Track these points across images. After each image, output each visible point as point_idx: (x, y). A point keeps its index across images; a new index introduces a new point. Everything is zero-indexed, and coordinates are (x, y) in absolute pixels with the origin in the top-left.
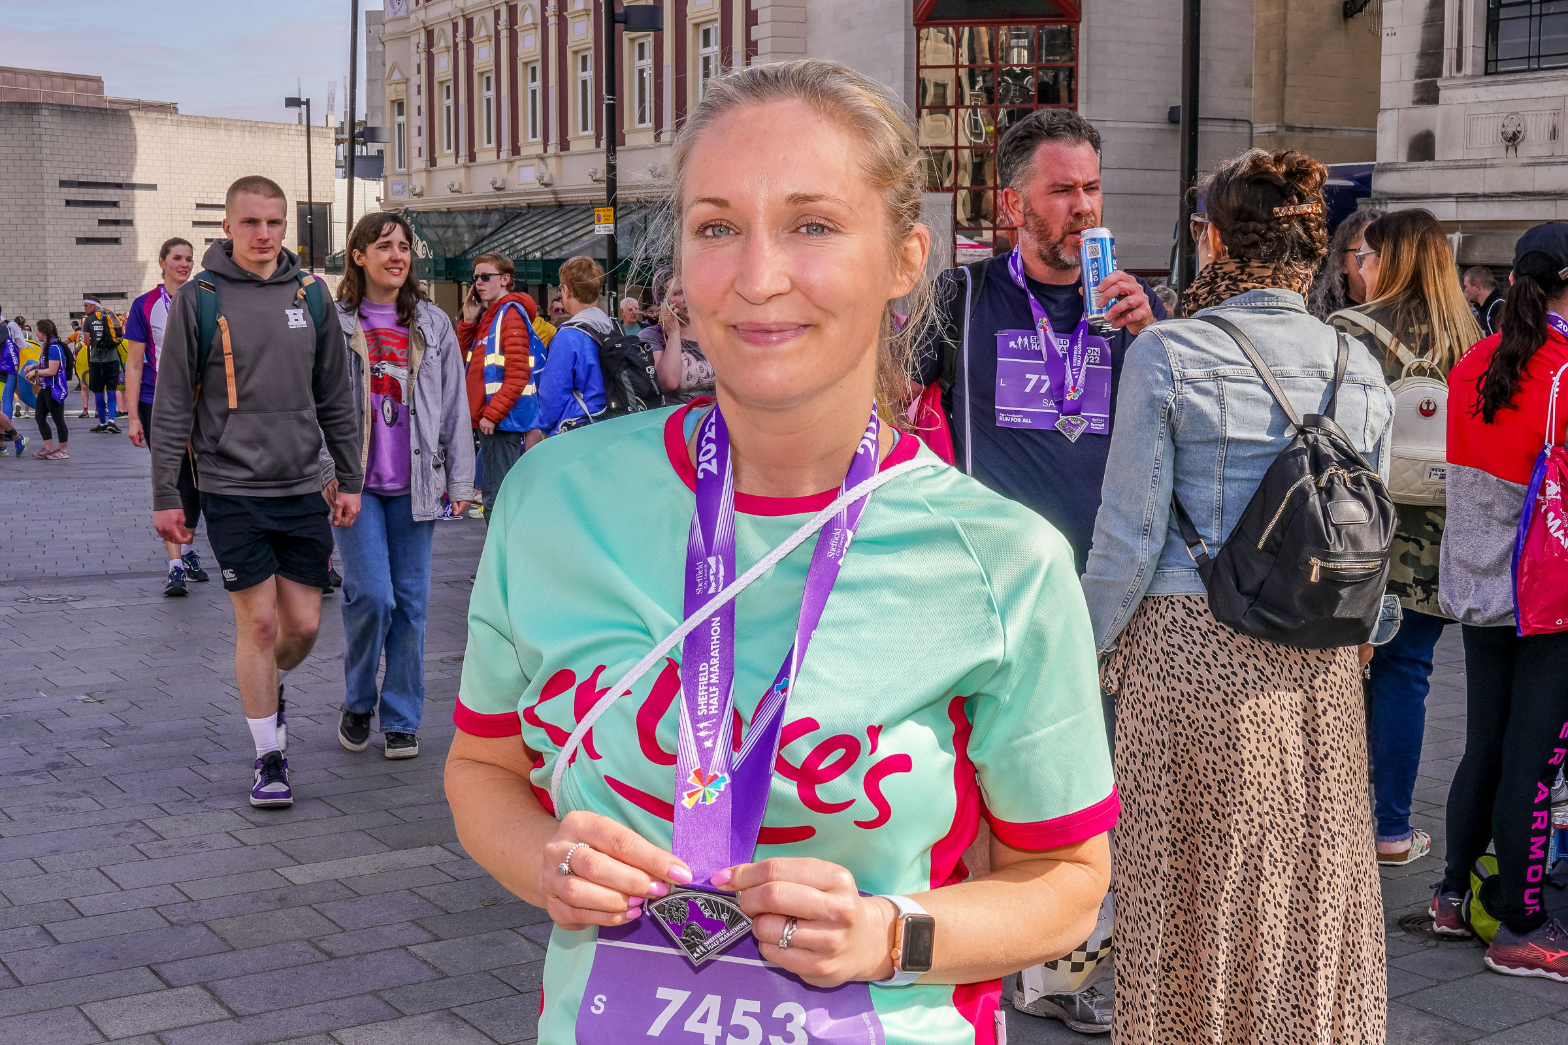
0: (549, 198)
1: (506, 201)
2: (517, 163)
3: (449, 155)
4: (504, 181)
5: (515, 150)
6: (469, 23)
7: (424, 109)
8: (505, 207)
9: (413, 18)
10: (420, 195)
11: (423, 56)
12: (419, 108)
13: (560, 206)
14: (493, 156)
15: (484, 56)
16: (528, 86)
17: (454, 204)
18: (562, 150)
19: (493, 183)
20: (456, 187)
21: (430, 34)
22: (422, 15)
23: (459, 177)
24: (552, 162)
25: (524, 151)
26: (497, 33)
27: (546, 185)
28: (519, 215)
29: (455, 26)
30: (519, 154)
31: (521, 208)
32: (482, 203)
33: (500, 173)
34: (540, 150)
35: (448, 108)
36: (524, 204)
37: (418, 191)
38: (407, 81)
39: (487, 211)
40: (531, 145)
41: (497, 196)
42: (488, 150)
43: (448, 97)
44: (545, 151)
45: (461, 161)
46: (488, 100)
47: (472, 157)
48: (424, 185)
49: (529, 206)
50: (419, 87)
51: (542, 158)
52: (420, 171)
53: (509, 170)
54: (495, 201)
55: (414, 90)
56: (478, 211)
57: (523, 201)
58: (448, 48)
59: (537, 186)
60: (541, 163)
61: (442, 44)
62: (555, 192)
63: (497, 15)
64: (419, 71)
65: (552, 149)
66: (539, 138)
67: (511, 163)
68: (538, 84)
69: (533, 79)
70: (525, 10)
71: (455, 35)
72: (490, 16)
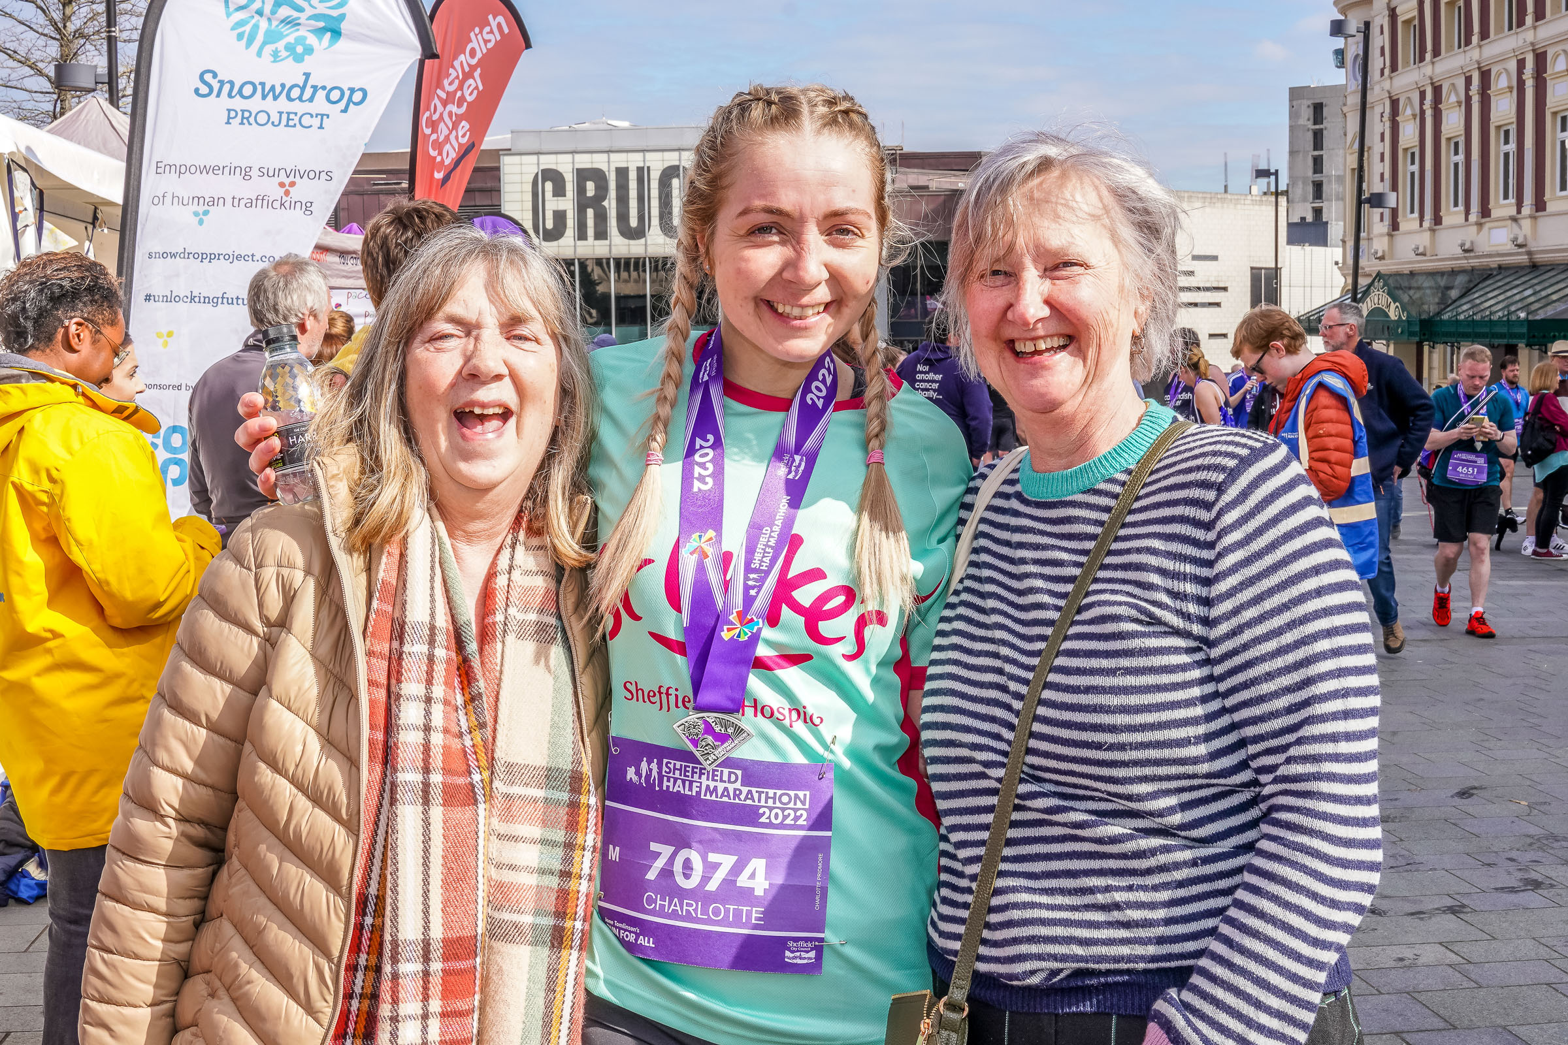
0: (1523, 259)
1: (1474, 262)
2: (1487, 226)
3: (1414, 219)
4: (1472, 243)
5: (1485, 212)
6: (1437, 90)
7: (1387, 176)
8: (1473, 269)
9: (1377, 88)
10: (1382, 258)
11: (1388, 124)
12: (1382, 175)
13: (1534, 267)
14: (1461, 219)
15: (1453, 122)
16: (1499, 149)
17: (1417, 267)
18: (1537, 211)
19: (1462, 245)
20: (1421, 250)
21: (1395, 103)
22: (1387, 85)
23: (1424, 239)
24: (1526, 224)
25: (1495, 213)
26: (1468, 99)
27: (1520, 246)
28: (1489, 276)
29: (1423, 95)
30: (1489, 216)
31: (1491, 269)
32: (1447, 265)
33: (1470, 234)
34: (1513, 211)
35: (1413, 174)
36: (1494, 265)
37: (1380, 254)
39: (1454, 273)
40: (1502, 207)
41: (1466, 258)
42: (1456, 213)
43: (1413, 163)
44: (1519, 212)
45: (1426, 224)
46: (1457, 165)
47: (1437, 220)
48: (1386, 248)
49: (1500, 267)
50: (1382, 155)
51: (1514, 219)
52: (1382, 235)
53: (1479, 231)
54: (1463, 263)
55: (1377, 158)
56: (1442, 274)
57: (1493, 262)
58: (1414, 116)
59: (1509, 247)
60: (1514, 225)
61: (1406, 113)
62: (1529, 253)
63: (1468, 80)
64: (1382, 140)
65: (1527, 210)
66: (1512, 200)
67: (1480, 225)
68: (1512, 147)
69: (1507, 142)
70: (1499, 74)
71: (1422, 103)
72: (1461, 83)
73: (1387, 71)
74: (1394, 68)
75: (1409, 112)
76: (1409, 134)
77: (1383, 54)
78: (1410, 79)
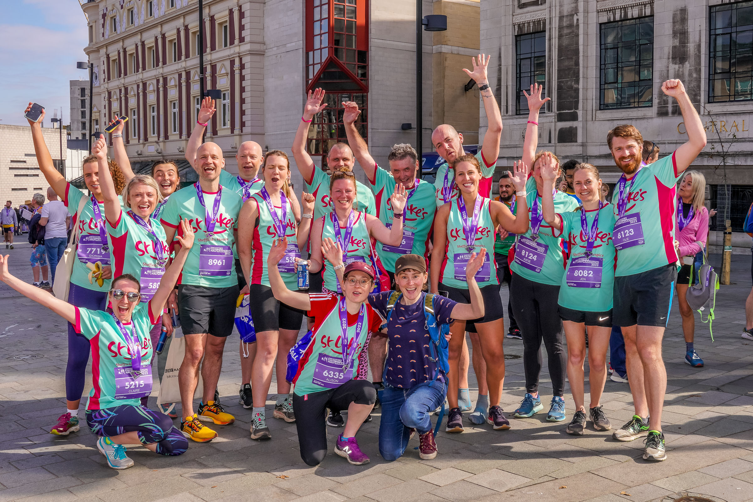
1: (143, 159)
2: (147, 144)
4: (141, 151)
5: (146, 139)
6: (126, 89)
8: (142, 162)
9: (102, 87)
11: (107, 102)
12: (105, 123)
14: (137, 142)
15: (132, 102)
16: (151, 114)
18: (166, 139)
19: (137, 152)
21: (109, 93)
22: (106, 86)
24: (161, 144)
25: (150, 140)
26: (138, 94)
27: (159, 153)
29: (120, 90)
30: (147, 141)
33: (140, 148)
34: (156, 139)
36: (150, 160)
38: (100, 111)
40: (152, 138)
41: (139, 157)
42: (134, 139)
44: (159, 140)
46: (134, 120)
49: (152, 161)
50: (105, 114)
51: (157, 142)
53: (143, 147)
55: (103, 115)
57: (150, 159)
58: (117, 99)
59: (155, 153)
60: (157, 145)
61: (114, 98)
62: (163, 156)
63: (138, 86)
64: (105, 108)
65: (161, 139)
66: (156, 135)
67: (144, 144)
68: (155, 114)
69: (153, 112)
70: (150, 85)
71: (120, 94)
72: (135, 87)
73: (106, 80)
74: (109, 79)
75: (115, 97)
76: (115, 106)
77: (104, 73)
78: (115, 83)
